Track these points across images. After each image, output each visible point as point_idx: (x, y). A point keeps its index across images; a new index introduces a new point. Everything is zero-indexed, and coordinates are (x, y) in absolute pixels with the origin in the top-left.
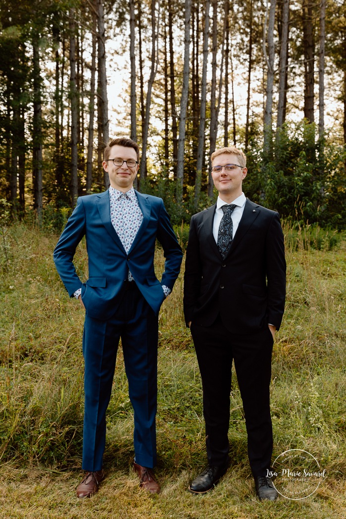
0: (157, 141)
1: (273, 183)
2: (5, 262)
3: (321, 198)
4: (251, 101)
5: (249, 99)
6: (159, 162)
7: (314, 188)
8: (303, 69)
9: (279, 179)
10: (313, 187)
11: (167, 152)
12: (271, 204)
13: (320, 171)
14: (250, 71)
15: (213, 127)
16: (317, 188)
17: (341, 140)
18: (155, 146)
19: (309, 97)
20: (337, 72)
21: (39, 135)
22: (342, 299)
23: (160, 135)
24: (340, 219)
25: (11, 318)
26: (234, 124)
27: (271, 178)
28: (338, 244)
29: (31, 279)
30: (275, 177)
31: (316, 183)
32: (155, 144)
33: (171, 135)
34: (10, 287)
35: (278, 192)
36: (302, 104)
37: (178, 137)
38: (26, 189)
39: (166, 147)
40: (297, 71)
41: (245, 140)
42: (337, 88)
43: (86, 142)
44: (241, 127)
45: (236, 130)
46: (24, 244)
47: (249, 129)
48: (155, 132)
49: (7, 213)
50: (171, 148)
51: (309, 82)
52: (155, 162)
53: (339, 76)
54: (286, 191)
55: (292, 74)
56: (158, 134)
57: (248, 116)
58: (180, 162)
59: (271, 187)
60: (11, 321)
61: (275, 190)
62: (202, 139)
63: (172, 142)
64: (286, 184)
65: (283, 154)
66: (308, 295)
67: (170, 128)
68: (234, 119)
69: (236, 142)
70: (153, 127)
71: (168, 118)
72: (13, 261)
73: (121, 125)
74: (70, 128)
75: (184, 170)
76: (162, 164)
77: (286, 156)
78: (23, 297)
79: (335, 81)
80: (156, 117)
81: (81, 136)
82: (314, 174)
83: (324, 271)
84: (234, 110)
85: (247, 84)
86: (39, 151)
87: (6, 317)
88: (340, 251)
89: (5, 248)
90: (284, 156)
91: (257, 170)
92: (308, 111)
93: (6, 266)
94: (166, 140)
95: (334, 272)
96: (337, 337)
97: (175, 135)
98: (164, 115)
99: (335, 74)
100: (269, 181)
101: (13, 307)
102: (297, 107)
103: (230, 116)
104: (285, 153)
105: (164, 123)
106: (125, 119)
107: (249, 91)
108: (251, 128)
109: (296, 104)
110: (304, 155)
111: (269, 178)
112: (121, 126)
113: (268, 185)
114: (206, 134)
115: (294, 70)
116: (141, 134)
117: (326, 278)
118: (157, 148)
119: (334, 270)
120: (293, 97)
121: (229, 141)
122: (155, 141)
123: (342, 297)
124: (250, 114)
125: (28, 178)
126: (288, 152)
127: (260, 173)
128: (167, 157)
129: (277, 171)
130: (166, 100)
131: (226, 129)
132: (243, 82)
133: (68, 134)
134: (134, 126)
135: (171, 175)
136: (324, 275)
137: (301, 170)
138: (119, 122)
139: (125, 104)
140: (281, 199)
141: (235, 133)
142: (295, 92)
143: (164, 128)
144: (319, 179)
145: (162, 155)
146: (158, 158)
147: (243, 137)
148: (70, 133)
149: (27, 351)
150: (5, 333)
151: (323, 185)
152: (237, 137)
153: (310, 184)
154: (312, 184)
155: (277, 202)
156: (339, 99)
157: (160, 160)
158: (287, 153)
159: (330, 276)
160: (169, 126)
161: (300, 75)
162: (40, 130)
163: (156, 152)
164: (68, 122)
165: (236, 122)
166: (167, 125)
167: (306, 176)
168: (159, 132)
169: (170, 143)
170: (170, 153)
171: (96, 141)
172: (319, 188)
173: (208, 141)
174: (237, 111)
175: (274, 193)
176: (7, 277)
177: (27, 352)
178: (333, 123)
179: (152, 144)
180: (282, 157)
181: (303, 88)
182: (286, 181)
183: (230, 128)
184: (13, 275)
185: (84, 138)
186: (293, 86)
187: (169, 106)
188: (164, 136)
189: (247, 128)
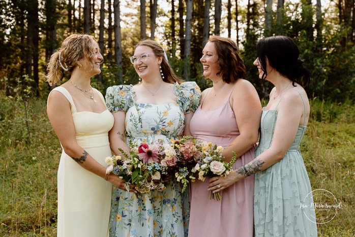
0: (164, 21)
2: (27, 134)
3: (320, 74)
6: (166, 41)
7: (315, 65)
10: (313, 63)
11: (174, 31)
13: (319, 49)
15: (218, 8)
16: (317, 65)
17: (337, 20)
18: (162, 26)
21: (54, 16)
22: (346, 167)
23: (167, 16)
24: (339, 94)
25: (36, 187)
26: (237, 5)
28: (339, 117)
29: (52, 150)
31: (316, 60)
32: (162, 24)
33: (177, 16)
34: (33, 158)
37: (184, 17)
38: (40, 67)
39: (172, 27)
41: (246, 20)
43: (97, 23)
44: (243, 9)
45: (239, 11)
46: (44, 118)
47: (251, 10)
48: (162, 13)
49: (29, 88)
50: (177, 27)
52: (162, 41)
56: (165, 15)
58: (188, 40)
60: (36, 190)
62: (207, 19)
63: (179, 22)
66: (315, 163)
67: (176, 9)
69: (239, 22)
70: (161, 8)
72: (34, 134)
73: (129, 6)
74: (82, 10)
75: (191, 48)
76: (169, 44)
78: (46, 167)
81: (92, 17)
82: (315, 52)
83: (328, 141)
86: (53, 31)
87: (31, 186)
88: (341, 123)
89: (27, 122)
93: (28, 138)
94: (173, 20)
95: (337, 142)
96: (345, 201)
97: (181, 16)
101: (36, 177)
105: (171, 4)
108: (253, 9)
110: (304, 34)
112: (130, 8)
114: (210, 14)
116: (149, 15)
117: (330, 147)
118: (164, 28)
119: (338, 140)
121: (232, 21)
122: (162, 21)
123: (346, 165)
125: (41, 56)
126: (289, 30)
128: (173, 35)
131: (229, 10)
133: (80, 15)
134: (143, 7)
135: (178, 53)
136: (328, 144)
137: (302, 47)
138: (128, 4)
141: (237, 14)
143: (171, 9)
144: (318, 57)
145: (169, 35)
146: (165, 38)
147: (244, 18)
148: (82, 14)
149: (53, 217)
150: (31, 201)
151: (322, 62)
152: (239, 18)
153: (311, 61)
154: (313, 60)
157: (167, 39)
158: (289, 32)
159: (334, 145)
160: (175, 7)
162: (55, 10)
163: (163, 32)
164: (80, 4)
165: (238, 4)
167: (307, 54)
168: (166, 13)
169: (176, 23)
170: (176, 32)
171: (106, 21)
172: (319, 64)
173: (212, 21)
176: (28, 149)
177: (53, 219)
178: (328, 5)
179: (160, 24)
183: (233, 9)
184: (35, 147)
185: (95, 19)
188: (171, 16)
189: (248, 9)
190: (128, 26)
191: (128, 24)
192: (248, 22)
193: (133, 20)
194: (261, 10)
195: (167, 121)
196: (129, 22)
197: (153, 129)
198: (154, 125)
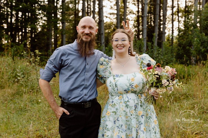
0: (133, 17)
1: (198, 40)
6: (134, 29)
9: (202, 38)
12: (197, 52)
15: (164, 9)
18: (132, 20)
27: (197, 37)
30: (199, 36)
32: (132, 19)
35: (201, 45)
39: (138, 21)
48: (132, 13)
54: (206, 44)
59: (197, 42)
61: (200, 44)
64: (206, 40)
65: (204, 23)
68: (178, 4)
70: (131, 9)
71: (139, 4)
77: (206, 24)
80: (133, 4)
90: (205, 24)
91: (189, 33)
97: (143, 14)
98: (137, 3)
100: (196, 39)
104: (206, 22)
111: (196, 37)
113: (195, 41)
121: (174, 16)
127: (191, 34)
128: (139, 26)
129: (201, 33)
131: (172, 10)
135: (141, 36)
138: (111, 7)
140: (203, 50)
155: (201, 51)
165: (179, 6)
166: (138, 8)
168: (135, 12)
175: (199, 46)
179: (131, 19)
180: (204, 25)
182: (206, 39)
183: (175, 9)
188: (137, 15)
190: (111, 20)
191: (111, 19)
196: (112, 18)
197: (125, 91)
198: (126, 88)
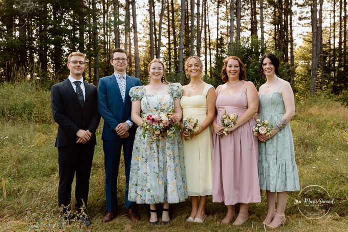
0: (164, 50)
4: (219, 25)
5: (218, 24)
8: (249, 6)
11: (170, 56)
14: (218, 8)
15: (199, 41)
17: (274, 48)
19: (254, 23)
20: (269, 7)
23: (166, 47)
26: (210, 39)
33: (172, 46)
36: (249, 27)
40: (246, 7)
42: (270, 17)
44: (213, 41)
45: (211, 43)
47: (219, 42)
48: (162, 45)
50: (173, 54)
51: (254, 14)
53: (271, 9)
55: (243, 9)
56: (164, 46)
57: (218, 34)
58: (181, 62)
68: (209, 36)
69: (211, 50)
71: (170, 36)
76: (167, 64)
79: (268, 13)
84: (209, 31)
85: (217, 16)
92: (253, 30)
94: (169, 49)
97: (175, 46)
98: (167, 35)
99: (269, 9)
102: (247, 29)
103: (207, 35)
105: (168, 39)
106: (144, 37)
107: (218, 19)
109: (246, 26)
110: (254, 57)
115: (244, 7)
118: (164, 54)
120: (244, 23)
124: (219, 33)
128: (170, 59)
130: (169, 26)
132: (214, 14)
139: (144, 28)
141: (210, 45)
142: (245, 20)
145: (167, 58)
147: (215, 47)
152: (211, 47)
156: (271, 23)
157: (166, 61)
161: (248, 10)
163: (163, 57)
167: (256, 68)
174: (211, 31)
178: (268, 38)
181: (250, 17)
186: (244, 16)
187: (171, 29)
188: (168, 47)
189: (217, 41)
190: (141, 53)
192: (217, 49)
193: (144, 50)
194: (225, 41)
195: (163, 103)
196: (141, 51)
197: (155, 108)
198: (156, 106)
